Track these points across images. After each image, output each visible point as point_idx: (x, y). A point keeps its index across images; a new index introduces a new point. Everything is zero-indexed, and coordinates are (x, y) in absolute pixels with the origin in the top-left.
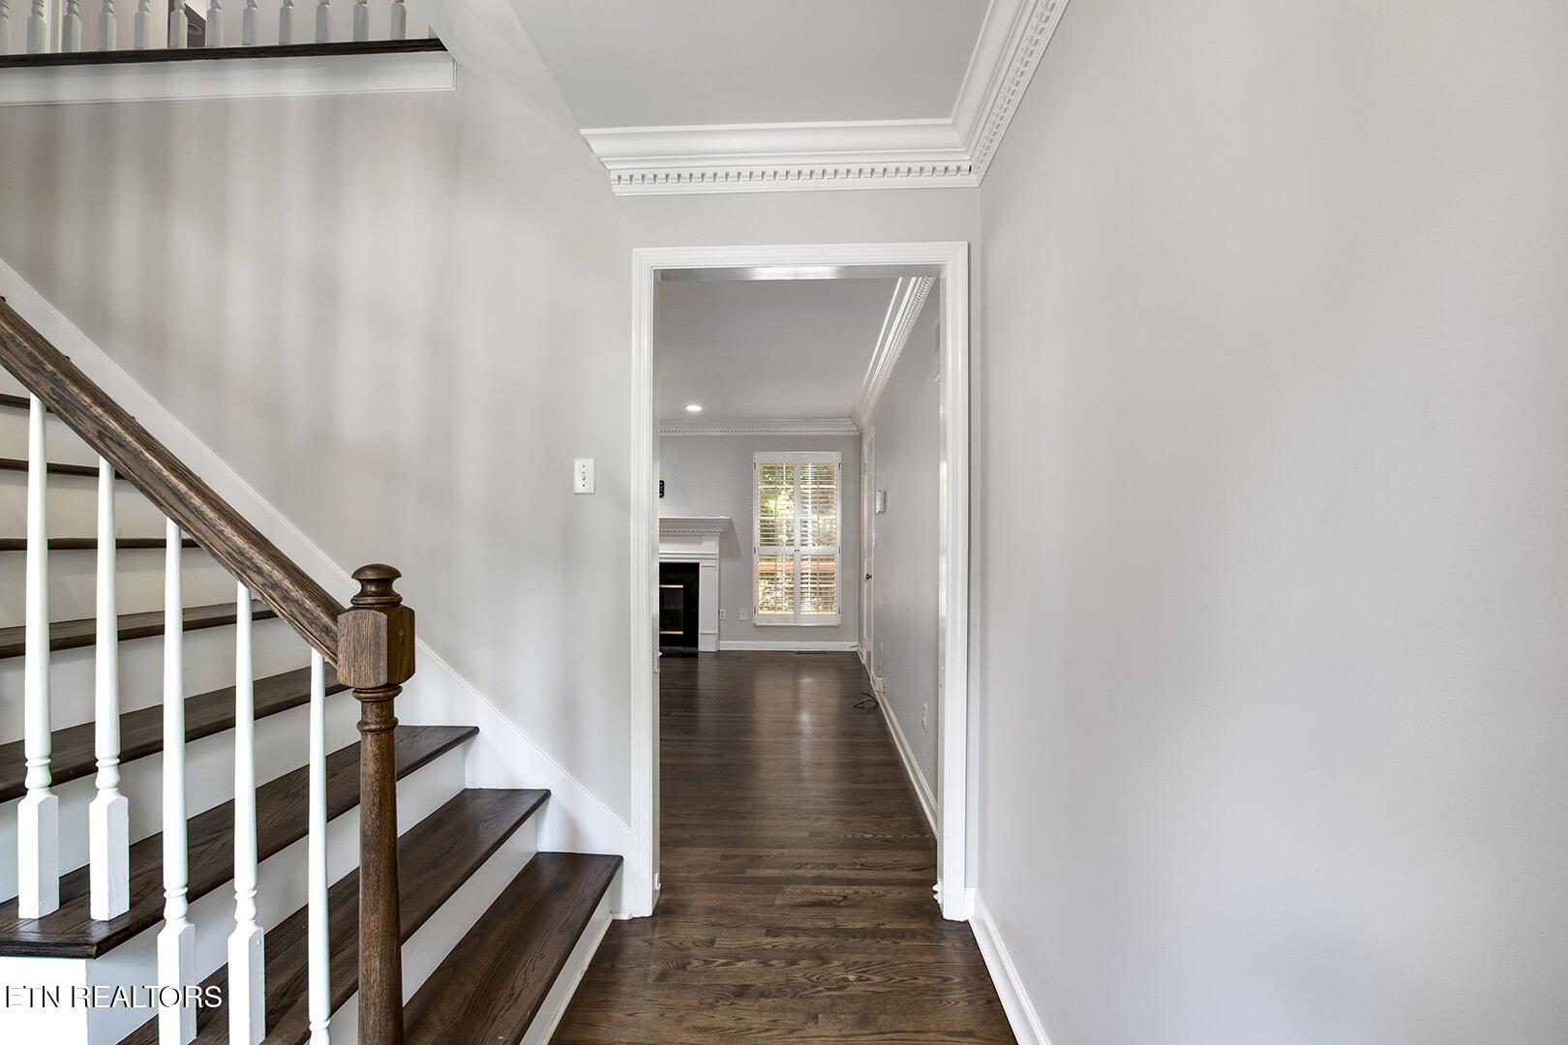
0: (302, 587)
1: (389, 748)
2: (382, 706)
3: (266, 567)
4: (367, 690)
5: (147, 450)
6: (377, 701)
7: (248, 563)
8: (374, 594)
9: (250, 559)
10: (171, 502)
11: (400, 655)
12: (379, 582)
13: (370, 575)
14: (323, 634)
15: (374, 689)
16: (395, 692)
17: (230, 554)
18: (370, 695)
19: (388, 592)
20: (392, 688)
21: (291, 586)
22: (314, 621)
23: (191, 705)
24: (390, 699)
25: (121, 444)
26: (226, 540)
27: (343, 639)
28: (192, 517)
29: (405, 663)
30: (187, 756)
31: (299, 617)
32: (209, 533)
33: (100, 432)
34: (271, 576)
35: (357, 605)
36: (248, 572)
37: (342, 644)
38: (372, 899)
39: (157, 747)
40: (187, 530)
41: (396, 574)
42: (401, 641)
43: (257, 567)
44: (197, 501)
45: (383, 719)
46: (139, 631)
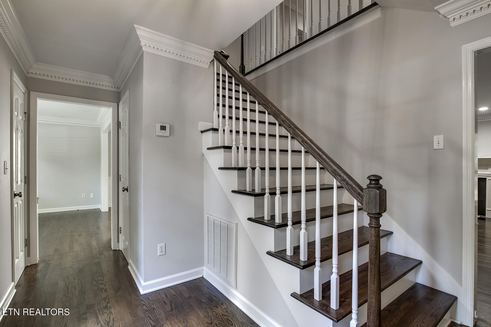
0: (352, 181)
1: (379, 234)
2: (377, 220)
3: (342, 175)
4: (372, 214)
5: (312, 144)
6: (375, 218)
7: (337, 173)
8: (374, 184)
9: (338, 173)
10: (318, 157)
11: (382, 204)
12: (375, 180)
13: (373, 178)
14: (358, 195)
15: (374, 214)
16: (381, 216)
17: (332, 171)
18: (373, 216)
19: (378, 184)
20: (380, 215)
21: (349, 180)
22: (355, 191)
23: (322, 209)
24: (379, 218)
25: (307, 143)
26: (331, 167)
27: (365, 197)
28: (323, 161)
29: (384, 207)
30: (321, 223)
31: (351, 189)
32: (327, 165)
33: (302, 141)
34: (343, 177)
35: (368, 187)
36: (337, 176)
37: (364, 199)
38: (373, 280)
39: (314, 219)
40: (322, 164)
41: (381, 178)
42: (383, 200)
43: (339, 175)
44: (324, 157)
45: (377, 224)
46: (311, 190)
